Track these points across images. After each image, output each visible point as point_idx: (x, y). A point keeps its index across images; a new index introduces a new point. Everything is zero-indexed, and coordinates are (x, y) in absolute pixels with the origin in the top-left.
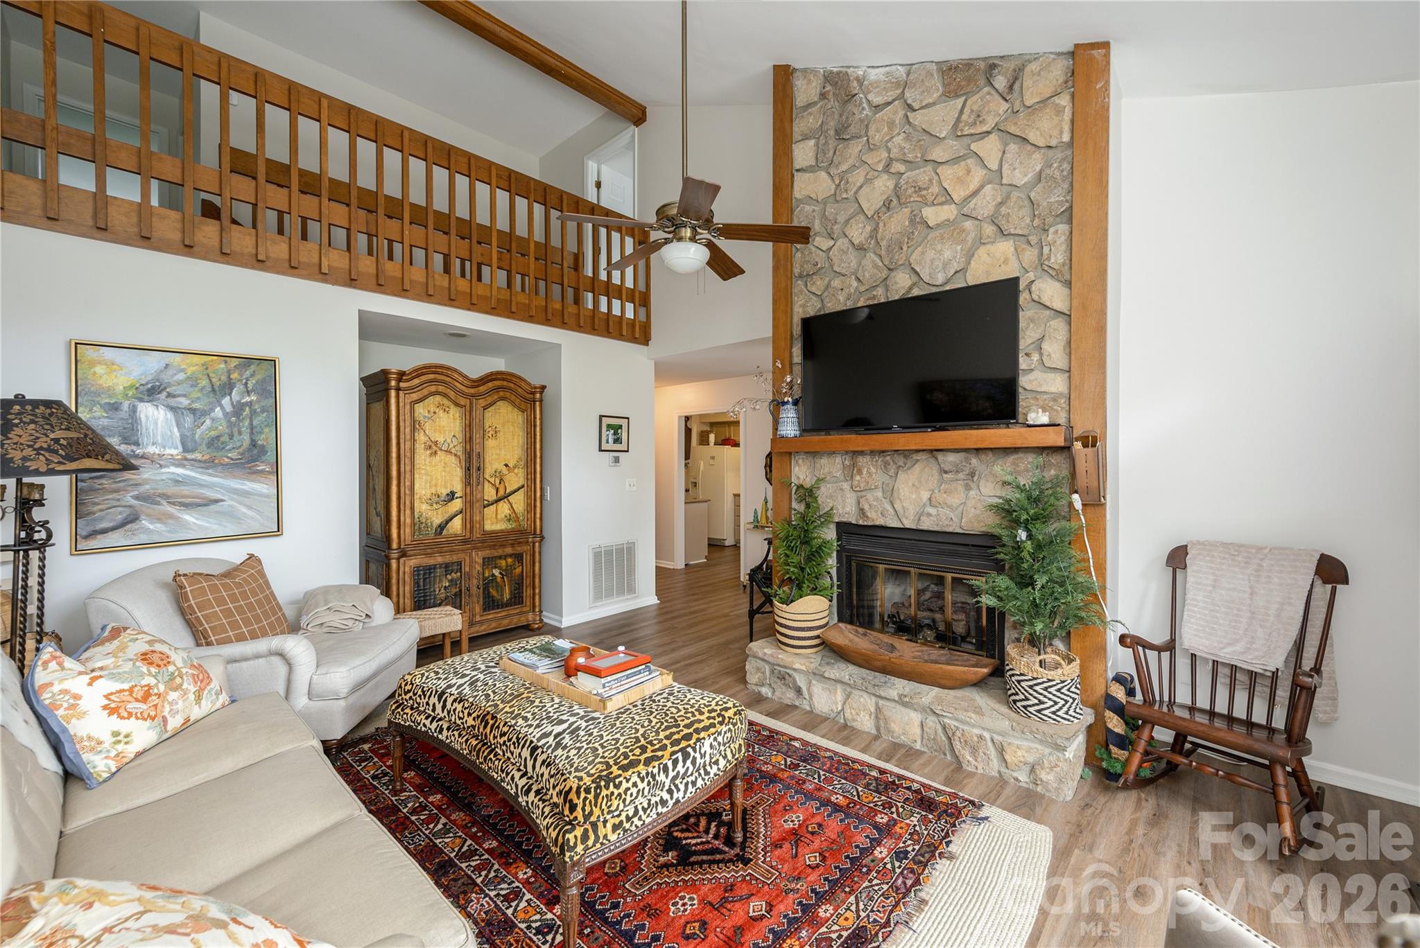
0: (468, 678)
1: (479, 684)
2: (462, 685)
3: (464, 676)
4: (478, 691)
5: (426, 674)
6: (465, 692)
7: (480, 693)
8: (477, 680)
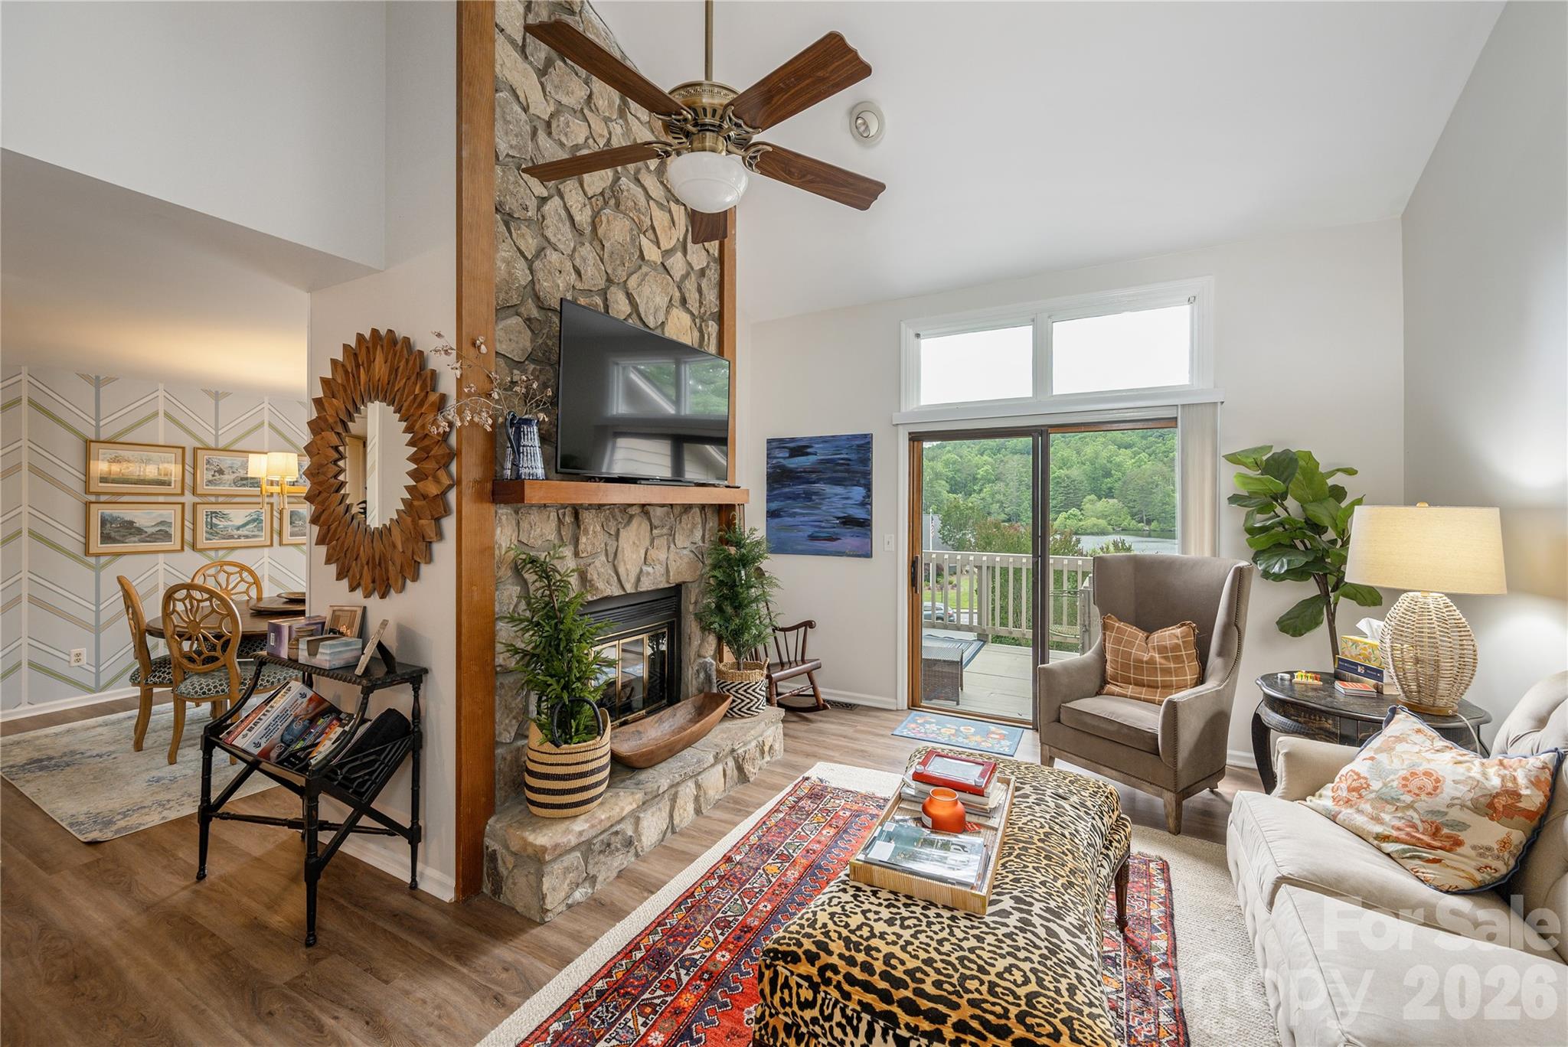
0: (1051, 925)
1: (1052, 904)
2: (1067, 930)
3: (1050, 932)
4: (1065, 903)
5: (1086, 1010)
6: (1075, 923)
7: (1066, 897)
8: (1048, 910)
